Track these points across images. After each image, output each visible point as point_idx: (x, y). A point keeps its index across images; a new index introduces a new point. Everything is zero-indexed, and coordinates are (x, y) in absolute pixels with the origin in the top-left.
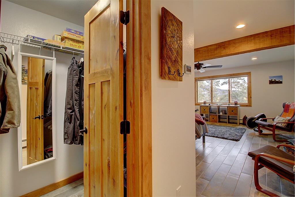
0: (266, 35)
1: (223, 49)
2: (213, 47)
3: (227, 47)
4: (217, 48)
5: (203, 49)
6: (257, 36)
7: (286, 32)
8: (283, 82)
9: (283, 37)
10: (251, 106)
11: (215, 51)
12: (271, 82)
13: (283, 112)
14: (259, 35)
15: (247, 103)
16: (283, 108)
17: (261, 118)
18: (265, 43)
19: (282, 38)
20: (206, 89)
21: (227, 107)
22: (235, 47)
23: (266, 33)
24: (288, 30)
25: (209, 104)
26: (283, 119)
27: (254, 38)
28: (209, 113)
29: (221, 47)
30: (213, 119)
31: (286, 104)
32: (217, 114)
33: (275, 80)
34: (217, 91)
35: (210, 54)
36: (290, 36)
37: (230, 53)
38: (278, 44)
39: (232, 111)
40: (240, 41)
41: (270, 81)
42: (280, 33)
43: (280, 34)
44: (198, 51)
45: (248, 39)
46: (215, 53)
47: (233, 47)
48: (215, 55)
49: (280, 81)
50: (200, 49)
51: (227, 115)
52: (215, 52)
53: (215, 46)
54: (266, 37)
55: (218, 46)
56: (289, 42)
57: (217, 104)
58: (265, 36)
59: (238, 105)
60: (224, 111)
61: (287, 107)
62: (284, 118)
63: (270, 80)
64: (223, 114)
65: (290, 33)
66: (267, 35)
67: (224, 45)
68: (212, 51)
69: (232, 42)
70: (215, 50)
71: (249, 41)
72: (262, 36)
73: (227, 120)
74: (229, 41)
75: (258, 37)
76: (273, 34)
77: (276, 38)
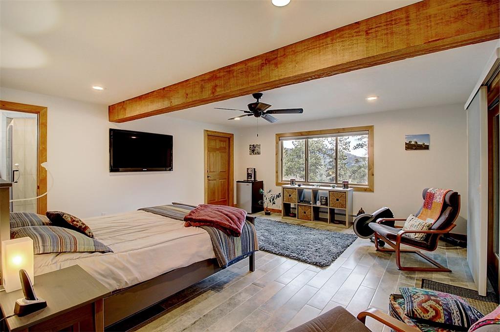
0: (356, 30)
1: (273, 66)
2: (255, 63)
3: (281, 62)
4: (262, 65)
5: (239, 67)
6: (338, 35)
7: (400, 22)
8: (430, 147)
9: (392, 33)
10: (373, 192)
11: (260, 73)
12: (409, 147)
13: (422, 208)
14: (342, 32)
15: (366, 185)
16: (423, 199)
17: (381, 218)
18: (355, 50)
19: (389, 36)
20: (328, 155)
21: (328, 192)
22: (295, 61)
23: (358, 26)
24: (403, 16)
25: (299, 185)
26: (418, 223)
27: (332, 40)
28: (298, 203)
29: (269, 61)
30: (305, 213)
31: (428, 191)
32: (312, 205)
33: (416, 142)
34: (345, 158)
35: (250, 79)
36: (408, 30)
37: (285, 75)
38: (381, 52)
39: (338, 200)
40: (306, 47)
41: (406, 144)
42: (385, 24)
43: (385, 27)
44: (230, 71)
45: (321, 41)
46: (260, 76)
47: (292, 61)
48: (259, 81)
49: (425, 144)
50: (233, 68)
51: (328, 207)
52: (258, 74)
53: (260, 61)
54: (357, 36)
55: (265, 60)
56: (405, 47)
57: (313, 185)
58: (355, 34)
59: (349, 189)
60: (324, 198)
61: (429, 197)
62: (421, 221)
63: (408, 142)
64: (321, 204)
65: (408, 24)
66: (359, 32)
67: (276, 58)
68: (254, 73)
69: (290, 50)
70: (259, 70)
71: (323, 46)
72: (349, 34)
73: (328, 216)
74: (285, 48)
75: (340, 37)
76: (371, 29)
77: (376, 37)
